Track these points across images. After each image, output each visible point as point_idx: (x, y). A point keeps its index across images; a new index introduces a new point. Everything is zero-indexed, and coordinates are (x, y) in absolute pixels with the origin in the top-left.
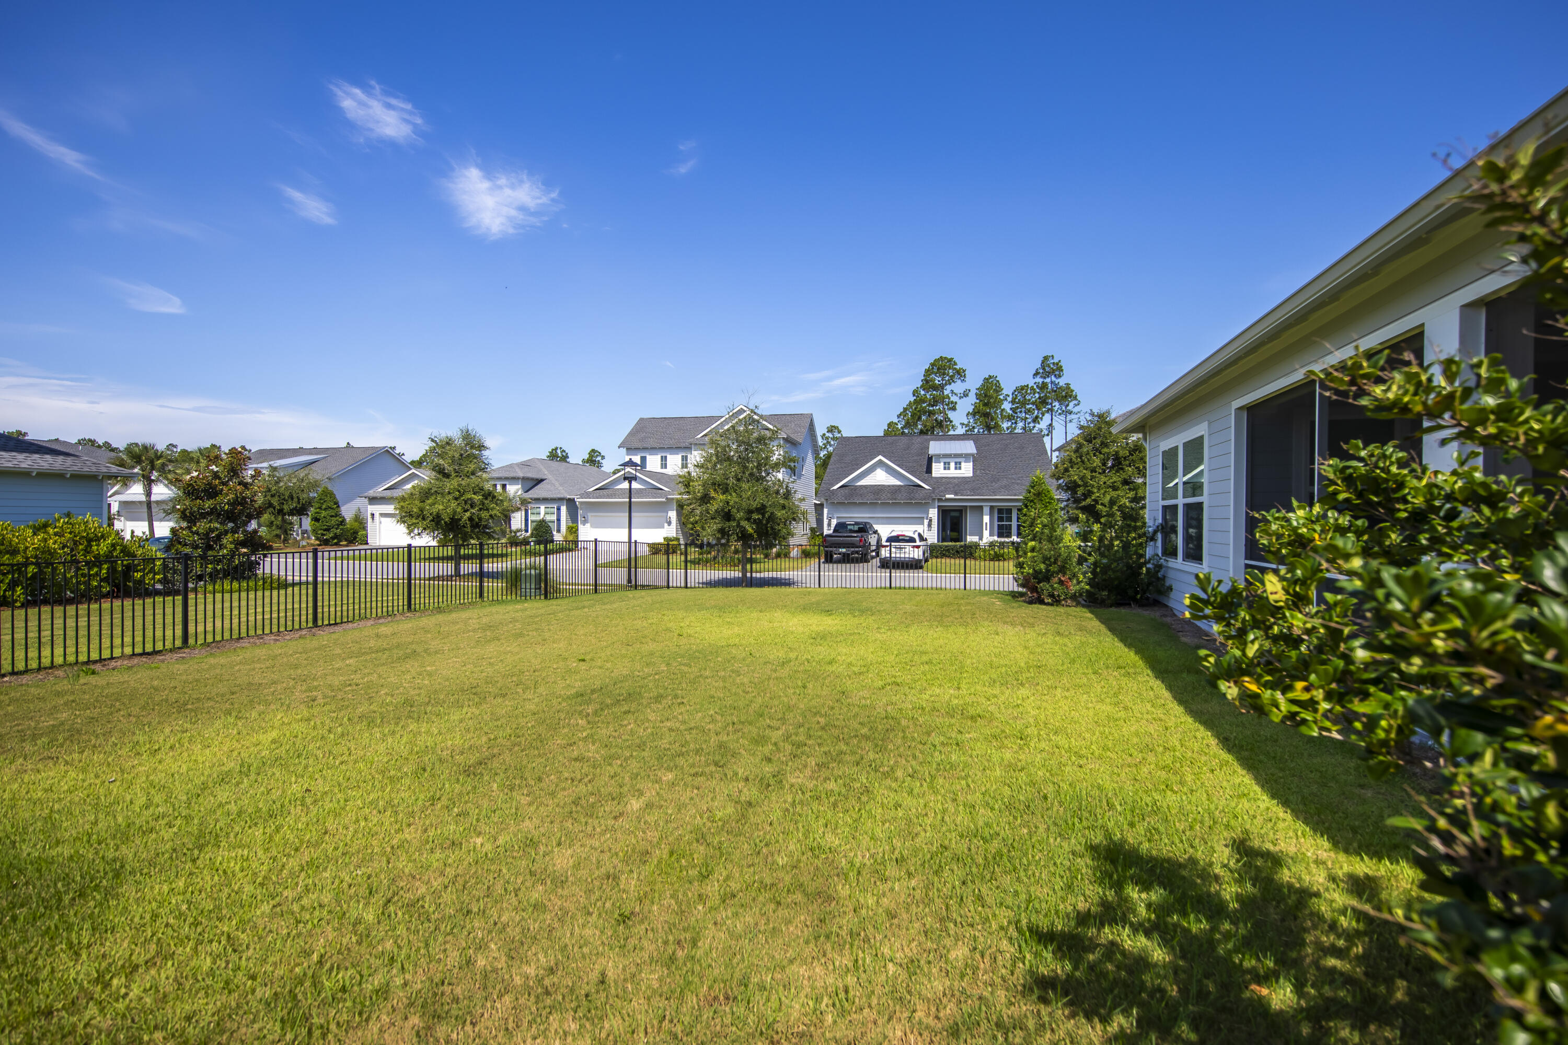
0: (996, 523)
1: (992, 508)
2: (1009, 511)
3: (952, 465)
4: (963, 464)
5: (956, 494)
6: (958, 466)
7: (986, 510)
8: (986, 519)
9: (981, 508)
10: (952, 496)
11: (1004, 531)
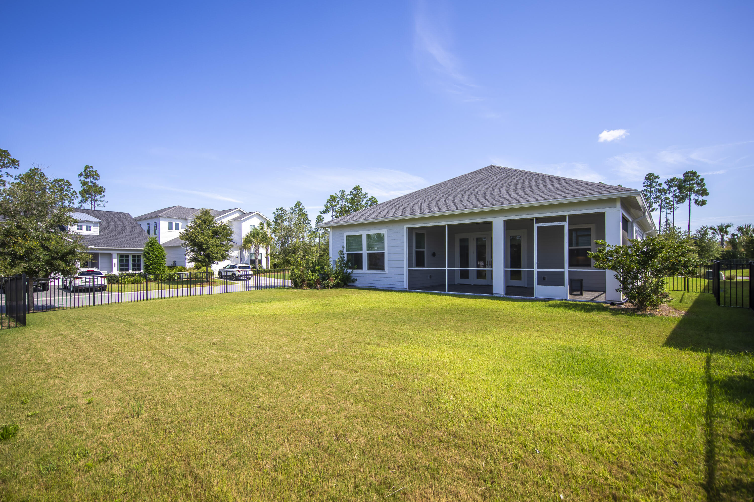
0: (119, 263)
1: (118, 254)
2: (127, 256)
3: (84, 228)
4: (92, 228)
5: (95, 246)
6: (88, 228)
7: (114, 255)
8: (115, 261)
9: (110, 255)
10: (93, 247)
11: (123, 267)
